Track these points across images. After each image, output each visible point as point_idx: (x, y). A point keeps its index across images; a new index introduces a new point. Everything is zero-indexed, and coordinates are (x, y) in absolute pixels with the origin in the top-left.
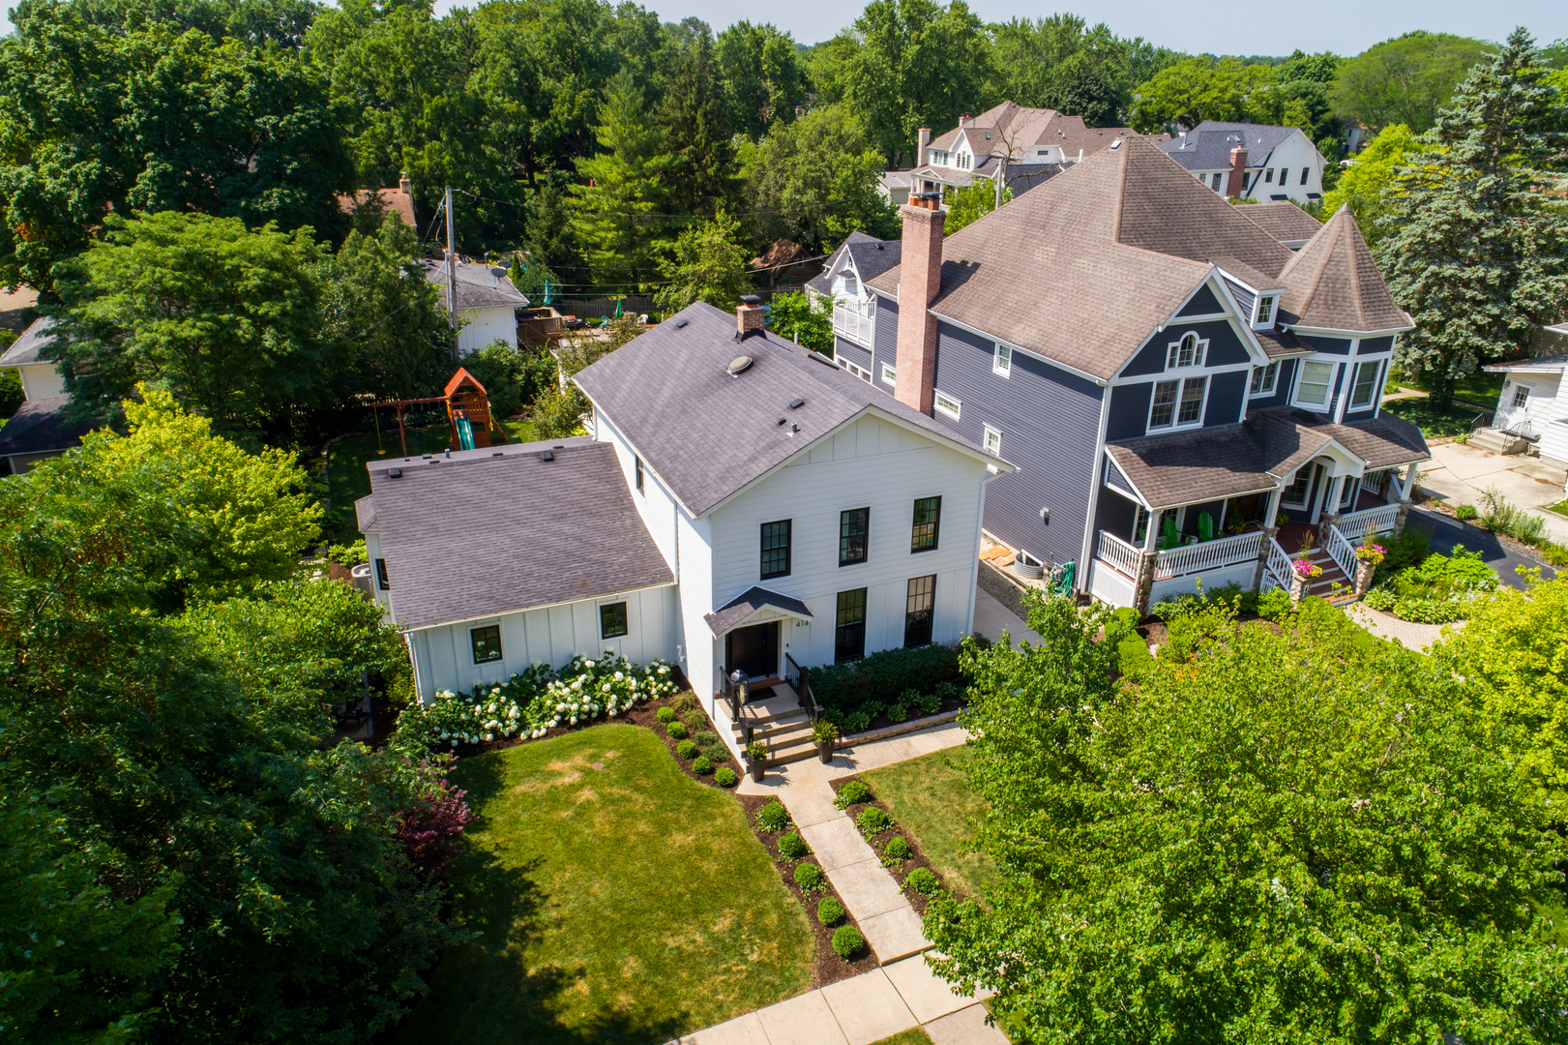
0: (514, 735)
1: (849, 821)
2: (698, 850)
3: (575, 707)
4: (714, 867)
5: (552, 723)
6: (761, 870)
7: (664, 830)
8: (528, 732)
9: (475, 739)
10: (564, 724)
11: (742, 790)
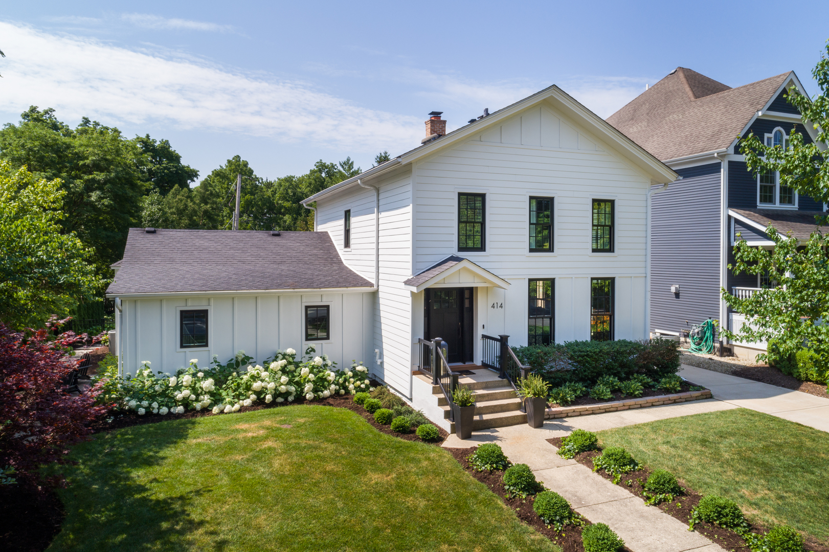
0: (206, 410)
1: (583, 468)
2: (399, 487)
3: (271, 385)
4: (422, 503)
5: (247, 402)
6: (487, 506)
7: (358, 470)
8: (221, 406)
9: (164, 410)
10: (259, 403)
11: (446, 444)
